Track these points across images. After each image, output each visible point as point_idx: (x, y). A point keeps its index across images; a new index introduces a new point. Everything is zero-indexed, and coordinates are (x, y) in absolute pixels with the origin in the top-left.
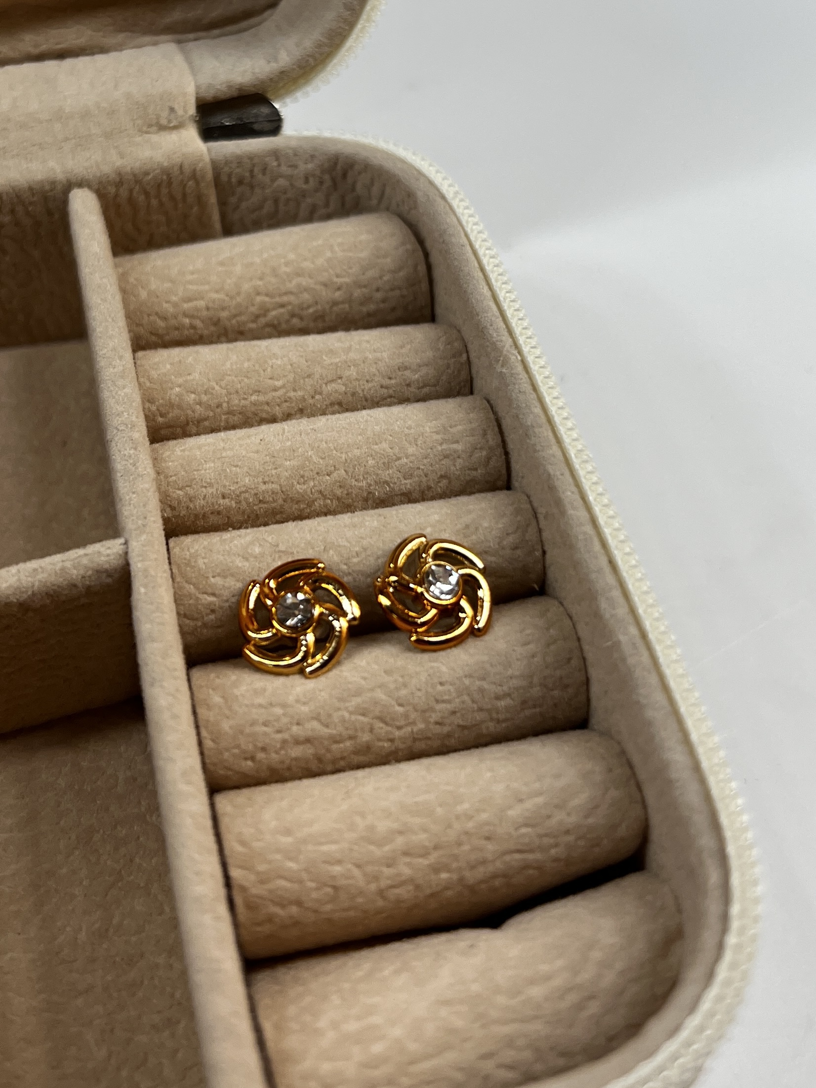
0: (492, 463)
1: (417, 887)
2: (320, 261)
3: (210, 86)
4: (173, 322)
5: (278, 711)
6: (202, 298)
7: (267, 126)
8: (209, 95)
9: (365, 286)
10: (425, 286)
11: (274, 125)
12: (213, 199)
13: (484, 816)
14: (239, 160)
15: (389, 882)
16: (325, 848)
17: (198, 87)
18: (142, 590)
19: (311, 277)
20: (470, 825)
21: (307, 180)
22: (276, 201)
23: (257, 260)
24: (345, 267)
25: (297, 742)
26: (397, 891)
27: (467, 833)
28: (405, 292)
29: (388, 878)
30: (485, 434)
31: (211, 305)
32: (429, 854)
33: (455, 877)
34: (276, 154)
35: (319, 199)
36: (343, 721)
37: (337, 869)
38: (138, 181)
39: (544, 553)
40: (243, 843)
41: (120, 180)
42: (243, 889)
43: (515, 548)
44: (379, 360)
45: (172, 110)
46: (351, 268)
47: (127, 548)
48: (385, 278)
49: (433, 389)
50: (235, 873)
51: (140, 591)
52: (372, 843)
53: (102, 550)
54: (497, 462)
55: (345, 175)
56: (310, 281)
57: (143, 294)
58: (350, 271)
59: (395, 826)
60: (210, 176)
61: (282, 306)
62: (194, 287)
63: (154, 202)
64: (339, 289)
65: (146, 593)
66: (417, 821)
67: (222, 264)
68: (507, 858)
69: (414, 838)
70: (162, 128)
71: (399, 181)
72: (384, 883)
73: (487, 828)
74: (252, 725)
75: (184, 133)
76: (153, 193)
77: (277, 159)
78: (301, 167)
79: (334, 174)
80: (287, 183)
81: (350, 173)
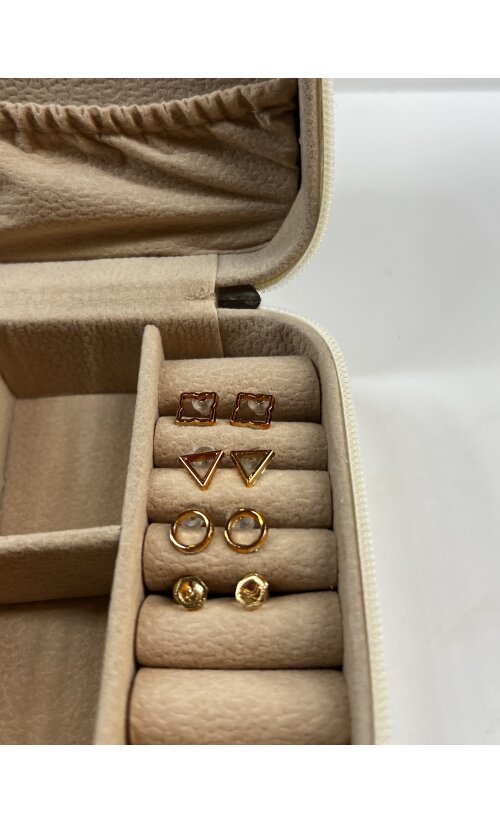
0: (325, 513)
2: (264, 380)
3: (223, 278)
5: (177, 635)
7: (252, 303)
8: (222, 284)
11: (255, 303)
12: (219, 337)
13: (265, 717)
14: (233, 320)
17: (217, 278)
20: (256, 720)
21: (267, 335)
22: (251, 343)
23: (232, 375)
25: (184, 653)
27: (254, 724)
30: (323, 496)
34: (252, 319)
35: (273, 344)
36: (209, 647)
37: (184, 728)
38: (180, 324)
39: (338, 572)
40: (141, 704)
41: (171, 323)
42: (135, 728)
43: (323, 566)
45: (202, 289)
47: (120, 532)
50: (133, 719)
51: (120, 558)
53: (108, 531)
54: (326, 513)
55: (287, 335)
57: (171, 384)
60: (217, 326)
63: (189, 335)
65: (122, 559)
66: (230, 712)
67: (214, 374)
70: (196, 298)
71: (312, 344)
74: (163, 640)
75: (207, 302)
76: (188, 331)
77: (253, 322)
78: (265, 328)
79: (282, 333)
80: (257, 335)
81: (290, 334)
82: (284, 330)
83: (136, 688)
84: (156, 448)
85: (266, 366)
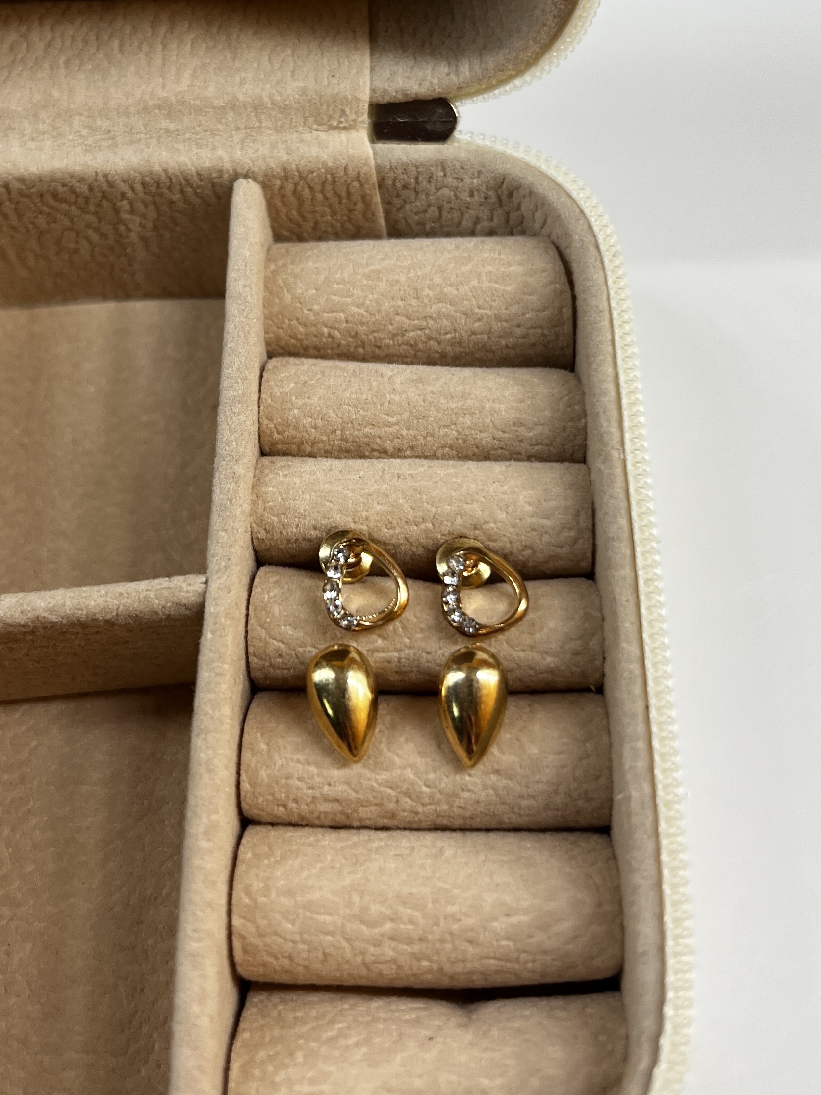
0: (578, 546)
1: (400, 967)
2: (464, 289)
3: (384, 90)
4: (313, 330)
6: (343, 311)
8: (384, 100)
9: (506, 321)
10: (568, 328)
11: (447, 129)
12: (377, 199)
14: (404, 167)
15: (373, 958)
16: (321, 918)
17: (373, 91)
18: (209, 636)
19: (452, 304)
21: (472, 195)
22: (440, 208)
23: (403, 279)
24: (488, 299)
26: (380, 966)
28: (546, 332)
29: (373, 955)
30: (577, 514)
31: (350, 318)
32: (414, 943)
33: (435, 966)
34: (443, 165)
35: (484, 213)
36: (372, 790)
37: (328, 939)
38: (301, 177)
40: (250, 895)
41: (285, 175)
42: (243, 938)
44: (495, 412)
45: (344, 112)
46: (495, 301)
47: (206, 588)
48: (527, 316)
49: (546, 448)
51: (208, 636)
52: (363, 922)
53: (184, 586)
54: (583, 545)
55: (510, 195)
56: (451, 308)
57: (288, 298)
58: (493, 304)
59: (388, 912)
60: (374, 178)
61: (421, 329)
62: (337, 299)
63: (319, 196)
64: (479, 320)
65: (212, 640)
66: (407, 912)
67: (368, 277)
68: (485, 961)
69: (402, 926)
70: (332, 127)
71: (558, 216)
72: (369, 958)
73: (471, 934)
74: (288, 777)
75: (353, 134)
76: (318, 188)
77: (444, 169)
78: (467, 180)
79: (500, 191)
80: (452, 194)
81: (515, 194)
82: (504, 186)
83: (241, 868)
85: (470, 259)
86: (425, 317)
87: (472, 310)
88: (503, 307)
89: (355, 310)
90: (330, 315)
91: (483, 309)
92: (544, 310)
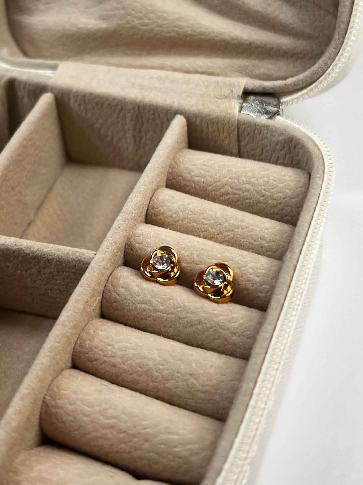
1: (111, 445)
2: (261, 181)
4: (188, 183)
5: (109, 348)
6: (203, 177)
9: (275, 200)
13: (151, 431)
14: (250, 124)
15: (101, 435)
16: (84, 407)
19: (252, 186)
20: (143, 431)
21: (277, 144)
22: (262, 149)
23: (234, 170)
24: (269, 187)
25: (110, 364)
26: (103, 441)
27: (139, 433)
29: (101, 433)
31: (205, 182)
32: (121, 433)
33: (128, 449)
34: (267, 127)
35: (282, 155)
36: (131, 365)
37: (84, 418)
42: (48, 406)
44: (254, 230)
45: (232, 91)
46: (272, 189)
48: (286, 200)
51: (86, 275)
53: (86, 253)
55: (295, 147)
56: (252, 188)
57: (182, 166)
59: (115, 414)
61: (236, 194)
62: (202, 171)
63: (211, 130)
64: (263, 196)
66: (124, 417)
67: (219, 166)
69: (119, 423)
73: (149, 436)
77: (267, 129)
78: (277, 137)
79: (290, 145)
80: (269, 143)
81: (297, 147)
82: (293, 142)
84: (150, 209)
85: (268, 170)
86: (239, 189)
87: (261, 191)
88: (276, 193)
89: (209, 178)
90: (197, 178)
91: (266, 191)
92: (294, 199)
